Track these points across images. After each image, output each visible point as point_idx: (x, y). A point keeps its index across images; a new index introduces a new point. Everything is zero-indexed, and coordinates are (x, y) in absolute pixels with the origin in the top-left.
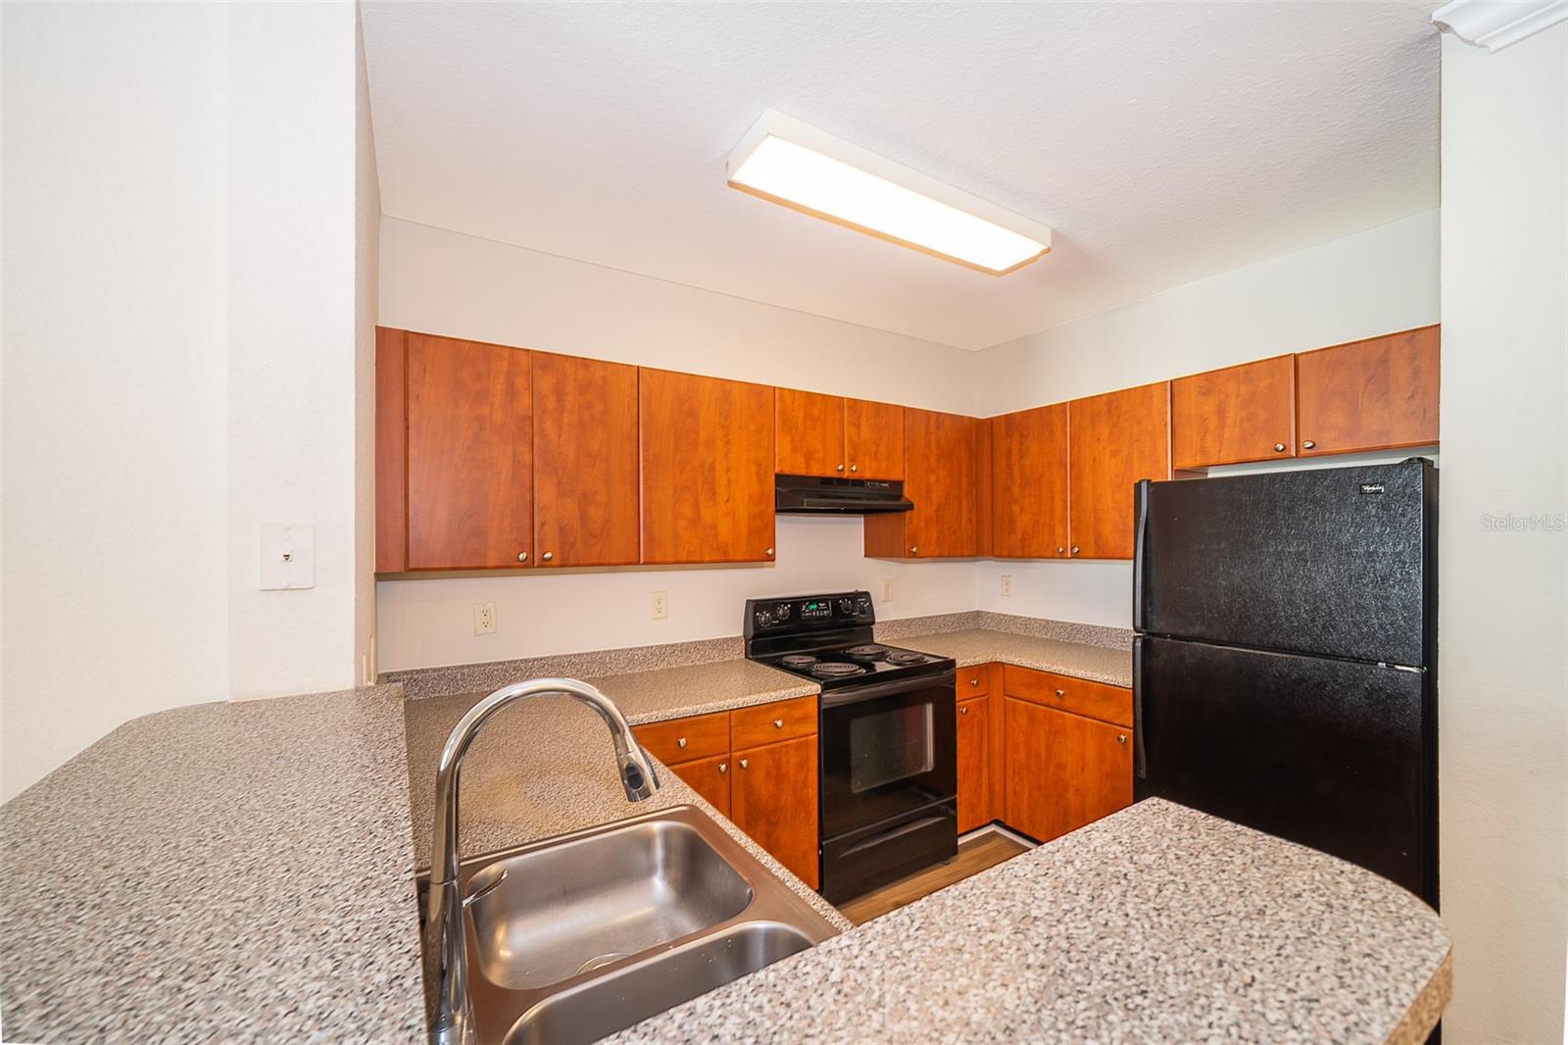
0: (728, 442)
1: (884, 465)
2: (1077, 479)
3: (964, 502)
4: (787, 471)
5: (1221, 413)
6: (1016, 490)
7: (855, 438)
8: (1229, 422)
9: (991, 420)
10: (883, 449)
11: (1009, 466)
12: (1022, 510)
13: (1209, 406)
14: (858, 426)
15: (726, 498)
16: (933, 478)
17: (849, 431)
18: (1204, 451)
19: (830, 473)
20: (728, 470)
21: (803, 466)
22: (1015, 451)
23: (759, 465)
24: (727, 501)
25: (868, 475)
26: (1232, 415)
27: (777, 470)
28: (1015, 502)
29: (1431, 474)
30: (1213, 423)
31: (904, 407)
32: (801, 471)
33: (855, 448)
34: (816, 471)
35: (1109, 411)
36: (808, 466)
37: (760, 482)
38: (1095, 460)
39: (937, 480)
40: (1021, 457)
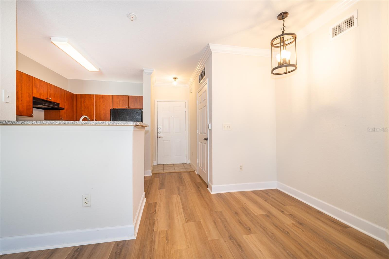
0: (21, 87)
1: (56, 99)
2: (96, 108)
3: (71, 110)
4: (35, 96)
5: (120, 101)
6: (83, 109)
7: (50, 92)
8: (121, 103)
9: (77, 94)
10: (56, 96)
11: (81, 104)
12: (84, 112)
13: (118, 100)
14: (51, 90)
15: (21, 100)
16: (65, 104)
17: (49, 90)
18: (117, 106)
19: (45, 99)
20: (22, 94)
21: (39, 96)
22: (82, 102)
23: (29, 94)
24: (21, 101)
25: (53, 101)
26: (121, 102)
27: (33, 96)
28: (83, 111)
29: (142, 112)
30: (118, 102)
31: (60, 88)
32: (39, 97)
33: (50, 94)
34: (42, 98)
35: (103, 97)
36: (40, 97)
37: (29, 98)
38: (100, 105)
39: (66, 105)
40: (84, 103)
